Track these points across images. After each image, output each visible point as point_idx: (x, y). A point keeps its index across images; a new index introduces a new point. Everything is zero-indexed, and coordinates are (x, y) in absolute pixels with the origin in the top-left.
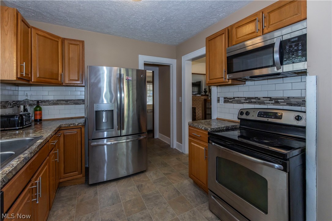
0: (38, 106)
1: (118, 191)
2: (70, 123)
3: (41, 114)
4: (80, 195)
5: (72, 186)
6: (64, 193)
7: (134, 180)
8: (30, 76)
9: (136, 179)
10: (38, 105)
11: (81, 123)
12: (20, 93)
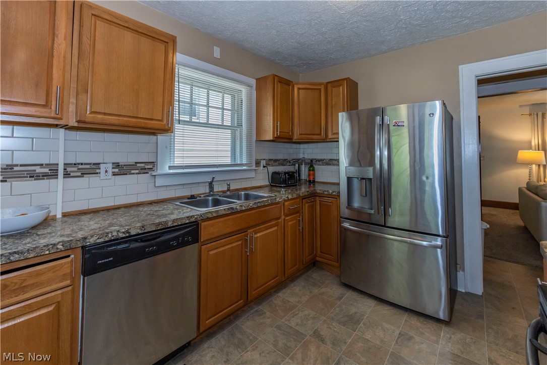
0: (312, 166)
1: (367, 315)
2: (324, 189)
3: (314, 175)
4: (325, 287)
5: (328, 273)
6: (316, 275)
7: (406, 321)
8: (290, 134)
9: (413, 322)
10: (311, 164)
11: (335, 192)
12: (302, 151)
